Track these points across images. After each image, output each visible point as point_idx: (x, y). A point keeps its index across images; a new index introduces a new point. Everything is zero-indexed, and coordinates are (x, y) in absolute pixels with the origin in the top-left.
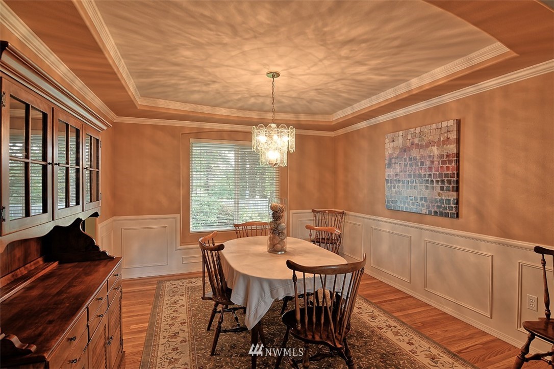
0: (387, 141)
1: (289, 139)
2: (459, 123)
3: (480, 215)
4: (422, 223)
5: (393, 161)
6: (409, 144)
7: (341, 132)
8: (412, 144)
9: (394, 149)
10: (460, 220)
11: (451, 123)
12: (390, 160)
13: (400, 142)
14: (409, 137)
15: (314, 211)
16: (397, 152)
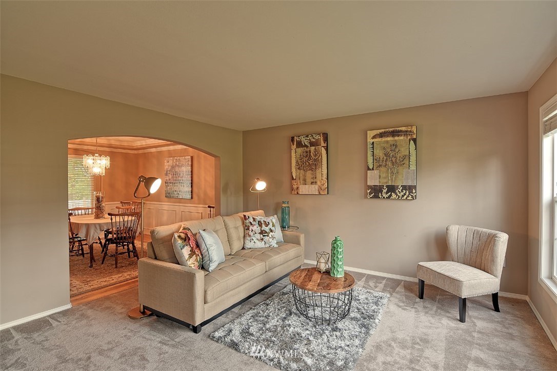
0: (165, 161)
1: (107, 162)
2: (192, 158)
3: (199, 196)
4: (180, 203)
5: (168, 172)
6: (175, 164)
7: (141, 152)
8: (176, 164)
9: (169, 166)
10: (193, 200)
11: (189, 157)
12: (167, 171)
13: (171, 163)
14: (175, 161)
15: (121, 202)
16: (170, 168)
